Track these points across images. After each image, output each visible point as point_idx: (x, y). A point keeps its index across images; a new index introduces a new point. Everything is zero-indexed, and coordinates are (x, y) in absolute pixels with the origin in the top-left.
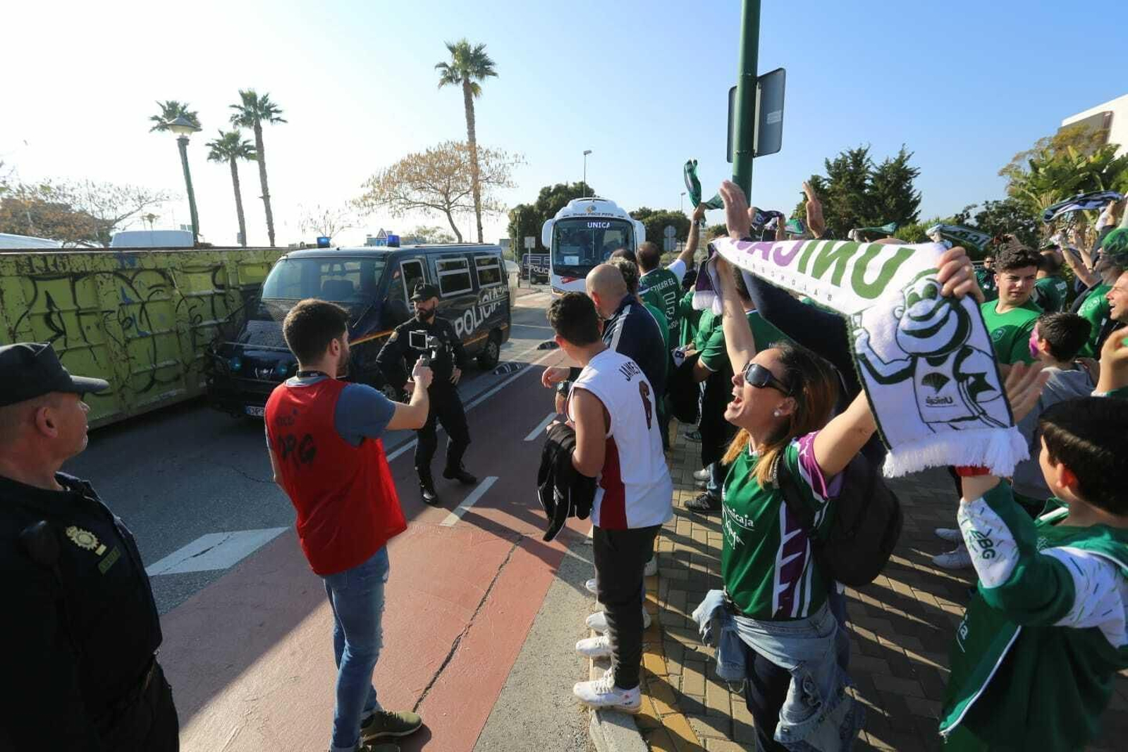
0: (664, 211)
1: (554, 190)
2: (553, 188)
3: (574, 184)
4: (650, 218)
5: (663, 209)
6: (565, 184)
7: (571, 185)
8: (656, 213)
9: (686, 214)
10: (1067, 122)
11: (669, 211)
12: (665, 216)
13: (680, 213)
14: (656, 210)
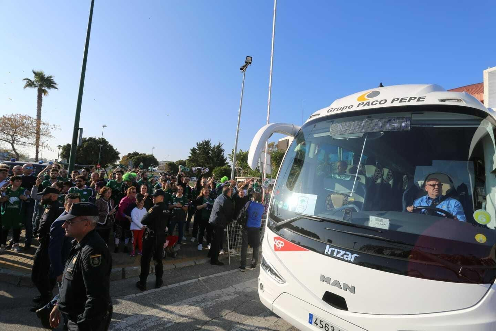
0: (145, 154)
1: (88, 139)
2: (88, 138)
3: (99, 138)
4: (138, 156)
5: (144, 153)
6: (94, 137)
7: (97, 138)
8: (141, 154)
9: (154, 156)
10: (280, 140)
11: (147, 154)
12: (145, 156)
13: (152, 156)
14: (141, 153)
